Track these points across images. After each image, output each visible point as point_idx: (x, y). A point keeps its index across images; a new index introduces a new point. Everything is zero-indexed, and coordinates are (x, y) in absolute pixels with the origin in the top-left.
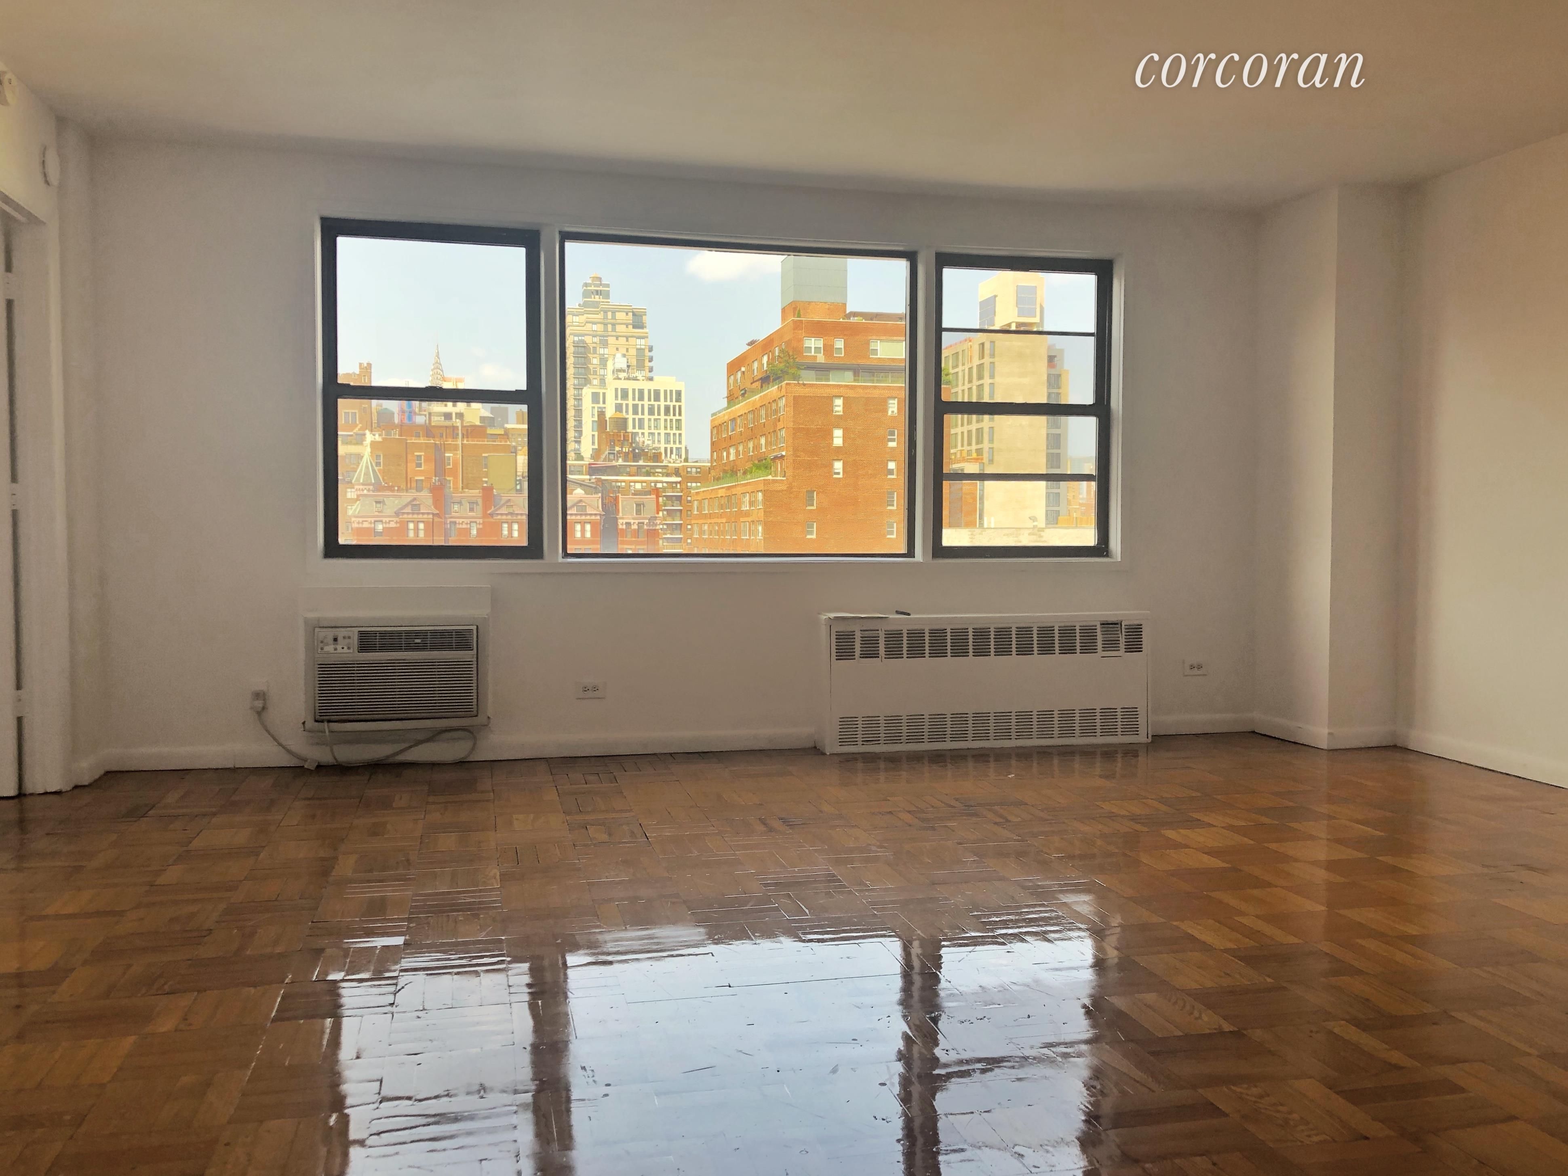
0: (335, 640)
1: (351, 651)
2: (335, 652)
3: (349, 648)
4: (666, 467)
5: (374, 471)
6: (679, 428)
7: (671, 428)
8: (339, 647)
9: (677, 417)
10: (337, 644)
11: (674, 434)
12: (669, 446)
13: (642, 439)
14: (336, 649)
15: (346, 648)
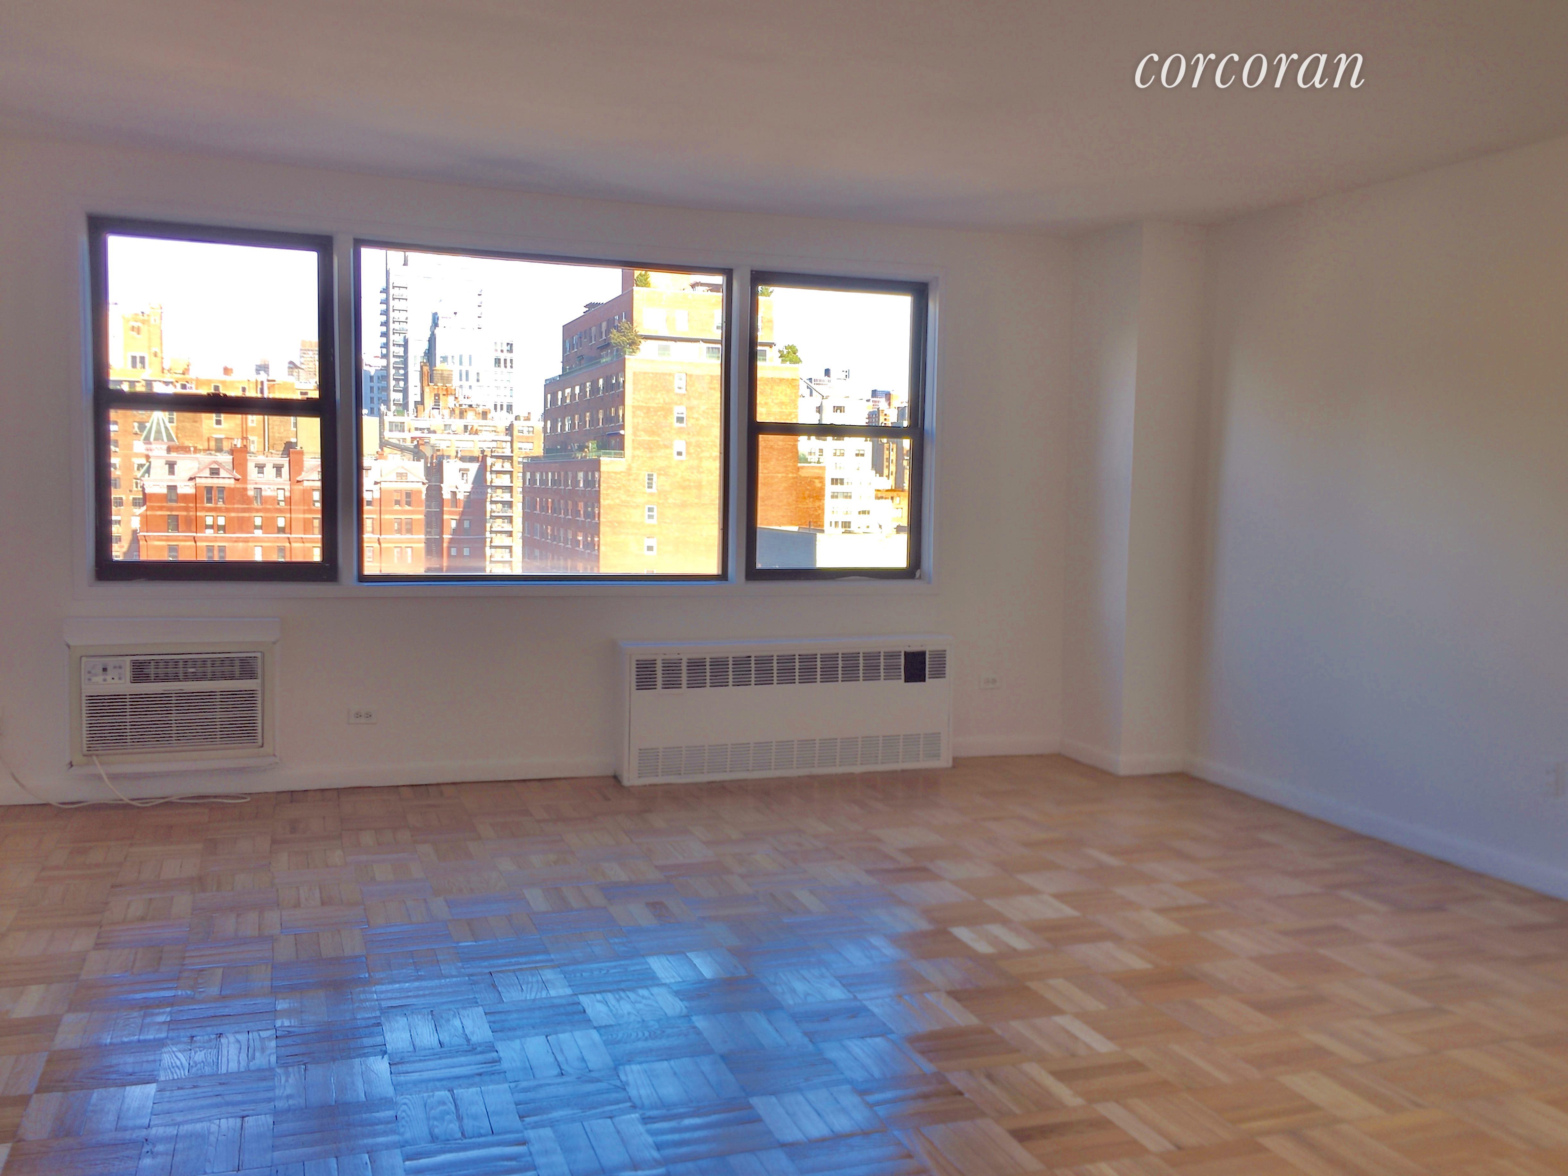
0: (105, 670)
1: (122, 681)
2: (104, 683)
3: (120, 679)
4: (495, 426)
5: (166, 428)
7: (502, 381)
8: (109, 678)
9: (508, 369)
10: (106, 675)
11: (505, 387)
12: (499, 401)
14: (105, 680)
15: (116, 678)
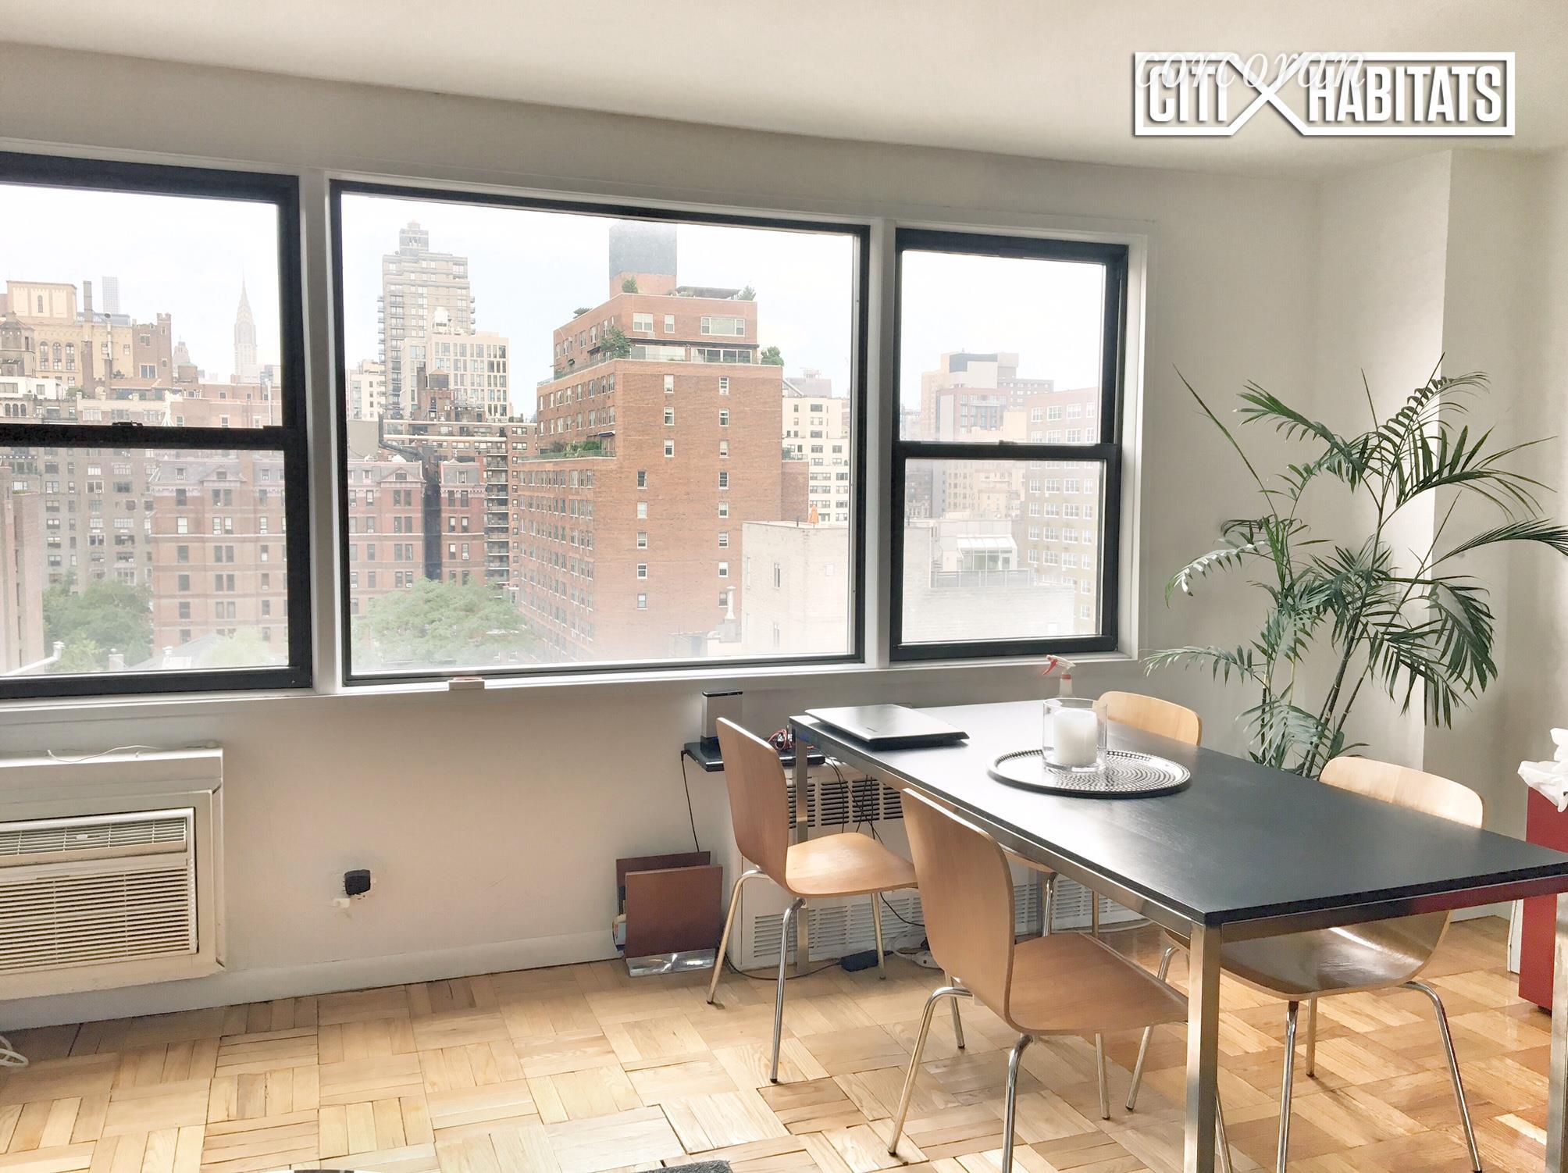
4: (490, 427)
6: (504, 385)
7: (496, 385)
9: (502, 374)
11: (499, 391)
12: (493, 404)
13: (464, 397)
